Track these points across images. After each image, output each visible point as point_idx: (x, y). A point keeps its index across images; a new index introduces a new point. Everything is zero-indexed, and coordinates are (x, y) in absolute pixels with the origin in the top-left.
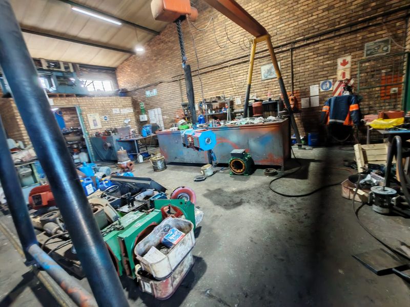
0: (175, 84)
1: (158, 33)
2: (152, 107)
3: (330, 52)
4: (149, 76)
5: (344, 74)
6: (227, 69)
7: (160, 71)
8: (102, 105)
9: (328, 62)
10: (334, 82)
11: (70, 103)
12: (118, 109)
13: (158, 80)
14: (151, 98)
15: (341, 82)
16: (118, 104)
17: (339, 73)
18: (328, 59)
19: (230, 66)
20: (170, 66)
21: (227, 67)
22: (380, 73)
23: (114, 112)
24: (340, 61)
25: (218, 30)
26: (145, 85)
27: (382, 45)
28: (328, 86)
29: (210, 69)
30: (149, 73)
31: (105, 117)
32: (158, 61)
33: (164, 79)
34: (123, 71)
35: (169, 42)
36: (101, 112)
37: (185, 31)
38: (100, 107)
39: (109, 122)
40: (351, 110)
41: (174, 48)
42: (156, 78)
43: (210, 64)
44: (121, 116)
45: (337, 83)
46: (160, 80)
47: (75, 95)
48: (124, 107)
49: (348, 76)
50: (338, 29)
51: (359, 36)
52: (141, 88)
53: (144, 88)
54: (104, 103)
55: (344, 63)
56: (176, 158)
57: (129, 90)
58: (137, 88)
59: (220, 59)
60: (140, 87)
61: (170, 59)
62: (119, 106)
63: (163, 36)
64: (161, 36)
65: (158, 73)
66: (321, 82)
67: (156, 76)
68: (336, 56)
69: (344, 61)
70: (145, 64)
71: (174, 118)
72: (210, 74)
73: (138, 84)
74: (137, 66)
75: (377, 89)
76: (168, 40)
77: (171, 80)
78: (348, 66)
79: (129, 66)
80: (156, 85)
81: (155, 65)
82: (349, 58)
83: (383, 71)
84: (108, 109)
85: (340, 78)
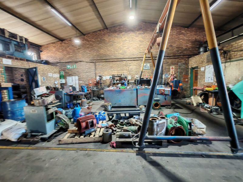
0: (91, 64)
1: (84, 35)
2: (70, 75)
3: (168, 63)
4: (71, 56)
5: (172, 72)
6: (125, 62)
7: (81, 55)
8: (42, 70)
9: (167, 67)
10: (169, 74)
11: (23, 65)
12: (51, 74)
13: (78, 60)
14: (70, 70)
15: (172, 75)
16: (52, 70)
17: (171, 72)
18: (167, 66)
19: (127, 61)
20: (89, 54)
21: (125, 61)
22: (183, 74)
23: (49, 75)
24: (171, 67)
25: (122, 43)
26: (67, 61)
27: (183, 65)
28: (167, 76)
29: (115, 60)
30: (72, 54)
31: (44, 78)
32: (81, 49)
33: (83, 59)
34: (48, 49)
35: (91, 41)
36: (41, 74)
37: (102, 39)
38: (41, 71)
39: (46, 82)
40: (180, 85)
41: (94, 45)
42: (77, 58)
43: (115, 58)
44: (53, 79)
45: (170, 75)
46: (81, 60)
47: (25, 60)
48: (55, 73)
49: (174, 73)
50: (170, 56)
51: (177, 60)
52: (63, 62)
53: (66, 62)
54: (44, 68)
55: (172, 68)
56: (115, 104)
57: (50, 62)
58: (59, 61)
59: (122, 56)
60: (61, 61)
61: (90, 50)
62: (52, 72)
63: (86, 37)
64: (85, 37)
65: (79, 56)
66: (165, 74)
67: (78, 57)
68: (170, 65)
69: (172, 67)
70: (70, 49)
71: (88, 83)
72: (115, 62)
73: (60, 59)
74: (62, 48)
75: (182, 79)
76: (90, 40)
77: (89, 61)
78: (174, 69)
79: (54, 47)
80: (76, 62)
81: (78, 51)
82: (174, 67)
83: (184, 73)
84: (46, 73)
85: (171, 73)
